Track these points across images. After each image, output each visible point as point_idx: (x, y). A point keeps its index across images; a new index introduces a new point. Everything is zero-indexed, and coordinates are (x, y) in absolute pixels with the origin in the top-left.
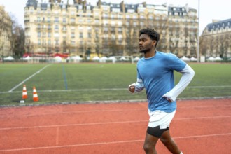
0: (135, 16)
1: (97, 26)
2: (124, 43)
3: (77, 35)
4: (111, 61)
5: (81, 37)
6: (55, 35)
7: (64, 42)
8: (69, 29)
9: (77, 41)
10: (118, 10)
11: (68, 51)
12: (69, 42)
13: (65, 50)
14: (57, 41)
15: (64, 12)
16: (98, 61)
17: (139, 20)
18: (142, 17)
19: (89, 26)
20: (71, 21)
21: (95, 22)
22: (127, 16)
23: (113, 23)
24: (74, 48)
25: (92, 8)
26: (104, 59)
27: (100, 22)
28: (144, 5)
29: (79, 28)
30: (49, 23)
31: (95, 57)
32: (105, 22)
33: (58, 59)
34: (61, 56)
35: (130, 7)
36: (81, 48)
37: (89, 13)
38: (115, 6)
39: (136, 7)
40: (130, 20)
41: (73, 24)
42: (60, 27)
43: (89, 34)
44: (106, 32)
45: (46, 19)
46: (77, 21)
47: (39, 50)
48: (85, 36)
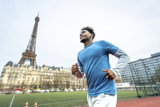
0: (58, 72)
1: (41, 75)
2: (53, 83)
3: (31, 79)
4: (47, 92)
5: (33, 80)
6: (18, 79)
7: (23, 83)
8: (27, 76)
9: (30, 82)
10: (52, 69)
11: (24, 87)
12: (25, 83)
13: (22, 87)
14: (19, 82)
15: (26, 69)
16: (40, 92)
17: (60, 73)
18: (61, 72)
19: (37, 75)
20: (29, 73)
21: (41, 74)
22: (55, 72)
23: (49, 74)
24: (27, 86)
25: (40, 68)
26: (43, 91)
27: (43, 74)
28: (62, 68)
29: (33, 76)
30: (17, 74)
31: (39, 90)
32: (45, 74)
33: (18, 92)
34: (20, 90)
35: (57, 68)
36: (31, 86)
37: (38, 70)
38: (50, 68)
39: (59, 69)
40: (56, 73)
41: (30, 74)
42: (22, 75)
43: (37, 79)
44: (45, 78)
45: (16, 71)
46: (32, 73)
47: (6, 87)
48: (35, 80)
